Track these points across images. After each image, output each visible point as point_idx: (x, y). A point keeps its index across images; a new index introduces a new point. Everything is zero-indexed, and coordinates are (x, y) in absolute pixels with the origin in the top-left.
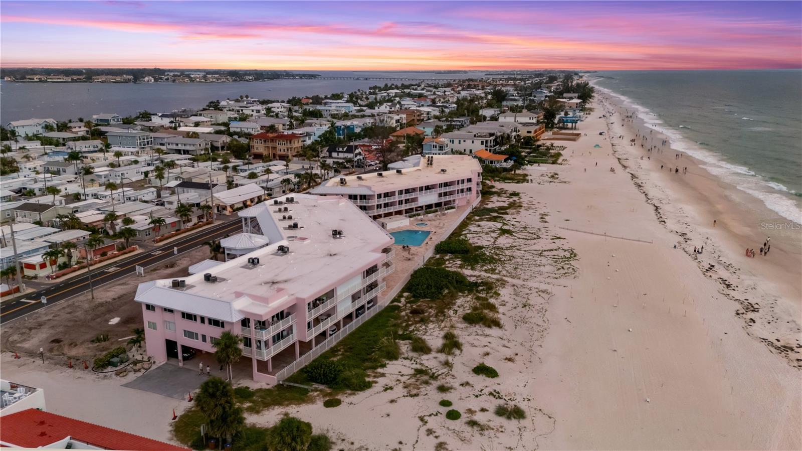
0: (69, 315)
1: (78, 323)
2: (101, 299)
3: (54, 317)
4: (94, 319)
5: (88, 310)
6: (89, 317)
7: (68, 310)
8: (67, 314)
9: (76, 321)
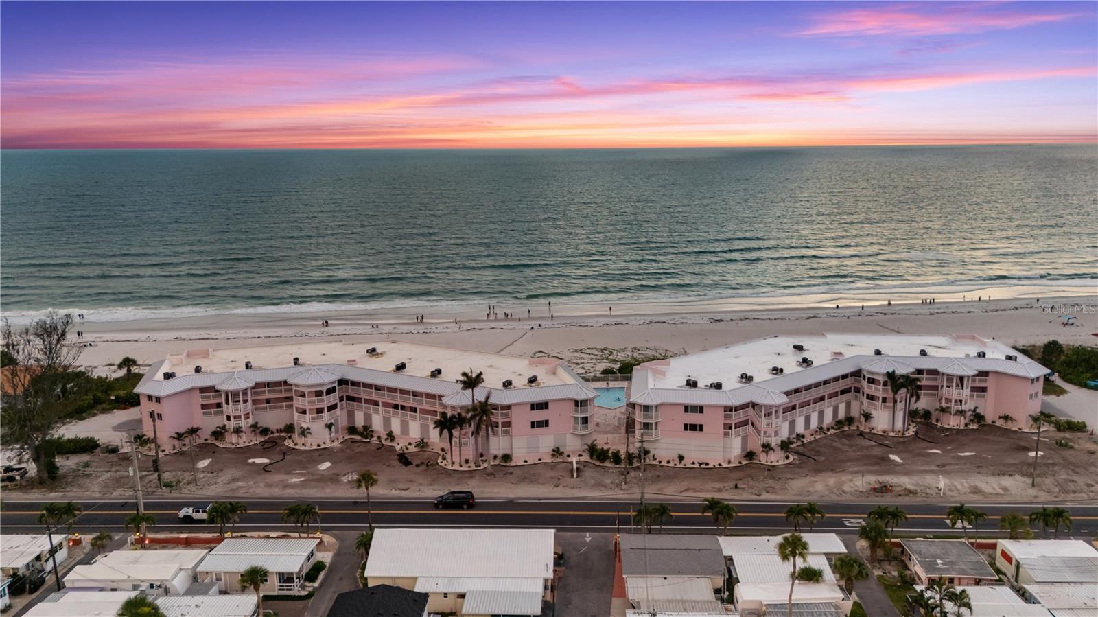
0: (1075, 480)
1: (1072, 468)
2: (1025, 481)
3: (1092, 486)
4: (1053, 464)
5: (1051, 475)
6: (1056, 468)
7: (1072, 486)
8: (1076, 482)
9: (1073, 470)
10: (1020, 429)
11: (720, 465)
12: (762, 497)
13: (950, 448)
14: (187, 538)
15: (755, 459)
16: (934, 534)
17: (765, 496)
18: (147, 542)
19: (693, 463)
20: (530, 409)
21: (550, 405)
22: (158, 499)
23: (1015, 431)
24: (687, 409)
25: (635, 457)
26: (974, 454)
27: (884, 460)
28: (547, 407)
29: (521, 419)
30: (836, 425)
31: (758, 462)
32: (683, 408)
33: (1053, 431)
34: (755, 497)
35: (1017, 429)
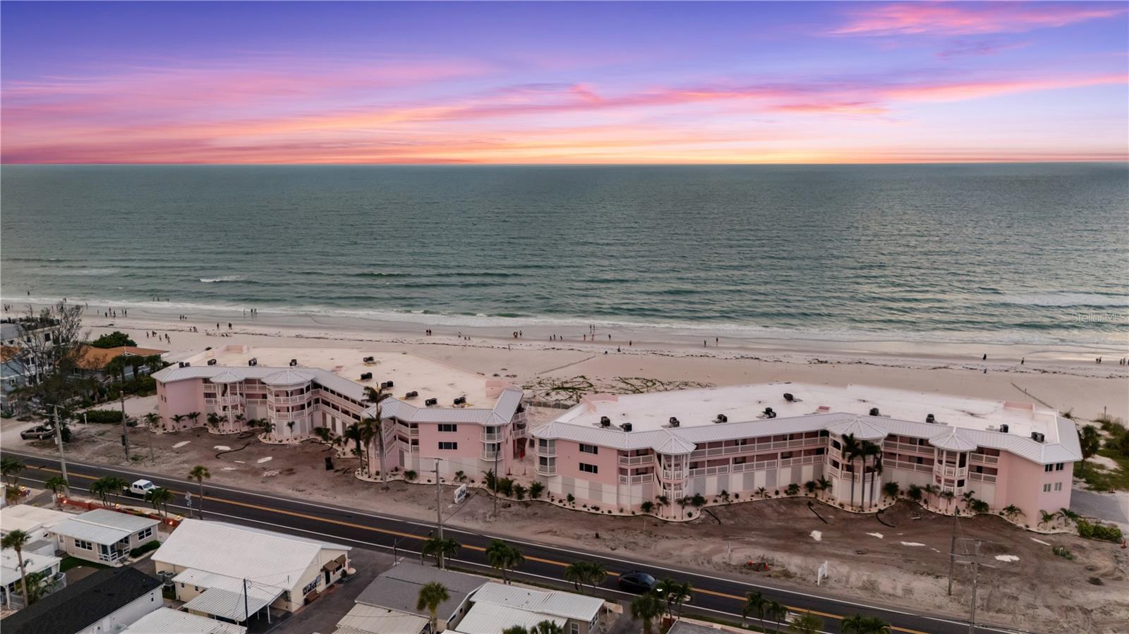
0: (1020, 597)
4: (1017, 573)
5: (993, 585)
8: (1017, 599)
9: (1031, 585)
10: (1027, 526)
11: (610, 512)
12: (616, 552)
13: (901, 534)
14: (89, 504)
15: (652, 512)
16: (752, 624)
17: (621, 552)
18: (65, 502)
19: (585, 506)
20: (437, 430)
21: (458, 428)
22: (121, 469)
23: (1020, 529)
24: (583, 447)
25: (526, 491)
26: (923, 545)
27: (804, 535)
28: (455, 430)
29: (430, 439)
30: (790, 489)
31: (655, 515)
32: (578, 447)
33: (1074, 535)
34: (608, 550)
35: (1022, 526)
